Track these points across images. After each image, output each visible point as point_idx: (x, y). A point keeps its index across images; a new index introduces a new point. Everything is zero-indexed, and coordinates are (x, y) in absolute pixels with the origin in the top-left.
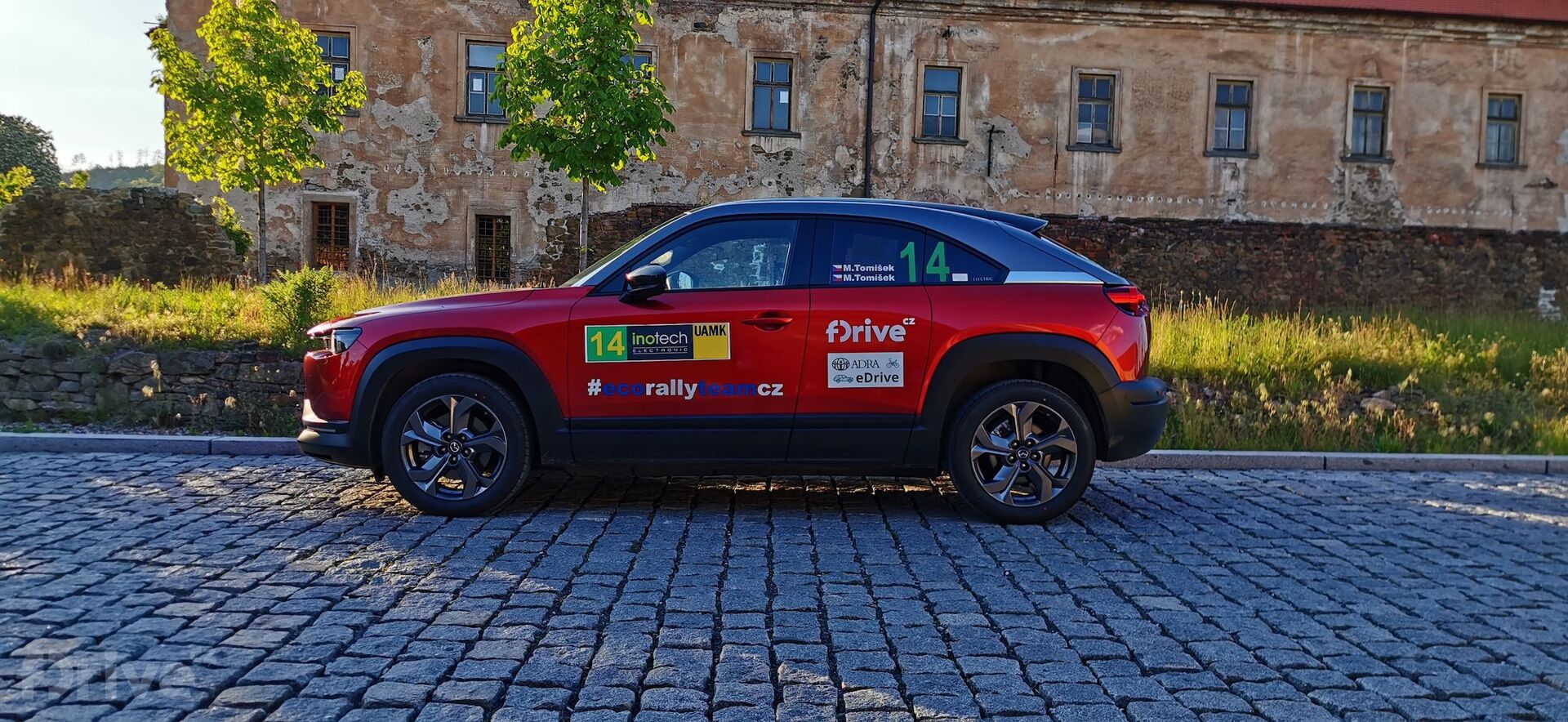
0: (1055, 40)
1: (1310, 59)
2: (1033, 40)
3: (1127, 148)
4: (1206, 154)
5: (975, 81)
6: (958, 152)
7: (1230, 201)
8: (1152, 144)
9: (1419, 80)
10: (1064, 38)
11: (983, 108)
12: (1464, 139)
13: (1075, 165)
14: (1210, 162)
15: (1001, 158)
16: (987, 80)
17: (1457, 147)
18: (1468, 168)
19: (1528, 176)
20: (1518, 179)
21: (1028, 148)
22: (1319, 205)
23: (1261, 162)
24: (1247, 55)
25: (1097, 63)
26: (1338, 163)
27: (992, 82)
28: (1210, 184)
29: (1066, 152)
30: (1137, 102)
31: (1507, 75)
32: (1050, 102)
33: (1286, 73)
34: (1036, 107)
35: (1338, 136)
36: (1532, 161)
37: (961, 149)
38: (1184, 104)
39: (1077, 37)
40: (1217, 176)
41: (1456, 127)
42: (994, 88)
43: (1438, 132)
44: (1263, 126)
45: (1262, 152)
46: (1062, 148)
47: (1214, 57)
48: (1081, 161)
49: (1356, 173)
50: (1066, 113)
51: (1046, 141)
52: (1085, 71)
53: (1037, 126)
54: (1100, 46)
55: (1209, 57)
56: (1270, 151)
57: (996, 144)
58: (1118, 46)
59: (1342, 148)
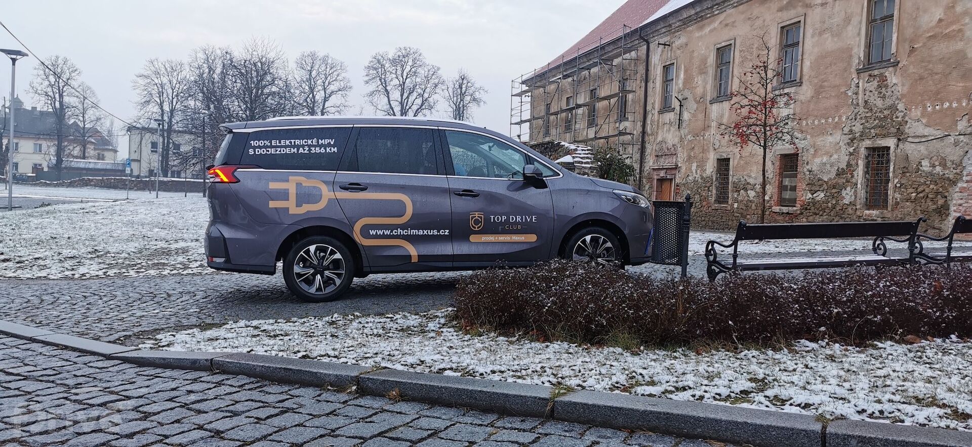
0: (709, 29)
2: (700, 34)
3: (735, 95)
4: (774, 90)
5: (678, 69)
6: (671, 115)
7: (784, 124)
10: (712, 27)
11: (681, 85)
13: (713, 113)
15: (686, 116)
16: (683, 67)
21: (695, 106)
22: (840, 117)
23: (804, 87)
25: (723, 38)
26: (854, 75)
27: (685, 67)
29: (710, 106)
30: (741, 59)
32: (704, 73)
33: (822, 5)
34: (699, 77)
35: (855, 50)
37: (673, 113)
39: (716, 24)
41: (959, 9)
42: (686, 71)
43: (940, 20)
44: (806, 57)
45: (805, 78)
46: (708, 104)
47: (780, 10)
48: (715, 110)
49: (868, 82)
50: (711, 78)
51: (702, 100)
52: (719, 46)
53: (699, 91)
54: (727, 25)
55: (778, 11)
56: (810, 77)
57: (685, 107)
58: (734, 22)
59: (858, 61)
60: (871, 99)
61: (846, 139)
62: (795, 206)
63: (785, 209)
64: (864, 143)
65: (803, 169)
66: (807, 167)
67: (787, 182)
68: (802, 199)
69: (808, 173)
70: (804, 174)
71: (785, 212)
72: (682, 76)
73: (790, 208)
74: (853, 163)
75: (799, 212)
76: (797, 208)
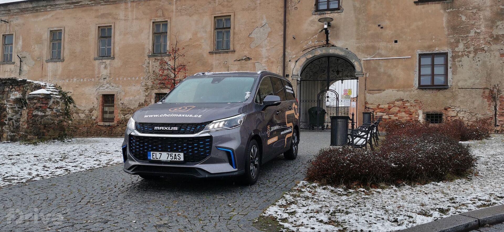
0: (42, 18)
1: (134, 12)
2: (35, 20)
3: (66, 59)
4: (95, 59)
5: (17, 38)
6: (12, 67)
7: (104, 78)
8: (75, 57)
9: (181, 15)
10: (45, 17)
11: (20, 49)
12: (203, 41)
13: (49, 68)
14: (97, 62)
15: (25, 68)
16: (21, 38)
17: (200, 45)
18: (206, 54)
19: (236, 56)
20: (230, 58)
21: (34, 63)
22: (139, 78)
23: (116, 60)
24: (110, 14)
25: (55, 26)
26: (147, 58)
27: (22, 38)
28: (96, 72)
29: (46, 63)
30: (70, 39)
31: (223, 6)
32: (40, 43)
33: (125, 20)
34: (36, 46)
35: (146, 46)
36: (238, 48)
37: (13, 65)
38: (87, 38)
39: (49, 16)
40: (99, 69)
41: (199, 35)
42: (23, 41)
43: (191, 39)
44: (116, 45)
45: (116, 56)
46: (44, 62)
47: (97, 17)
48: (51, 66)
49: (154, 62)
50: (46, 47)
51: (38, 60)
52: (52, 29)
53: (37, 53)
54: (57, 18)
55: (95, 17)
56: (119, 55)
57: (24, 62)
58: (63, 18)
59: (148, 51)
60: (156, 70)
61: (144, 88)
62: (113, 122)
63: (107, 124)
64: (154, 91)
65: (118, 103)
66: (121, 102)
67: (106, 109)
68: (118, 118)
69: (121, 105)
70: (119, 105)
71: (107, 125)
72: (20, 43)
73: (111, 123)
74: (148, 100)
75: (116, 125)
76: (115, 123)
